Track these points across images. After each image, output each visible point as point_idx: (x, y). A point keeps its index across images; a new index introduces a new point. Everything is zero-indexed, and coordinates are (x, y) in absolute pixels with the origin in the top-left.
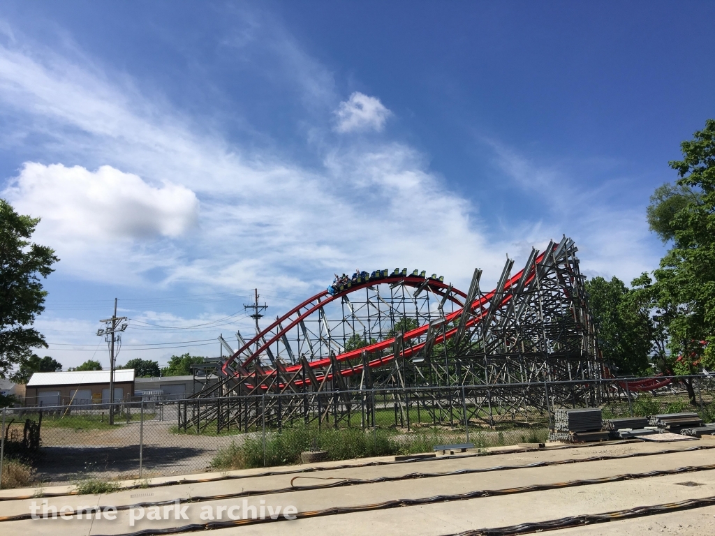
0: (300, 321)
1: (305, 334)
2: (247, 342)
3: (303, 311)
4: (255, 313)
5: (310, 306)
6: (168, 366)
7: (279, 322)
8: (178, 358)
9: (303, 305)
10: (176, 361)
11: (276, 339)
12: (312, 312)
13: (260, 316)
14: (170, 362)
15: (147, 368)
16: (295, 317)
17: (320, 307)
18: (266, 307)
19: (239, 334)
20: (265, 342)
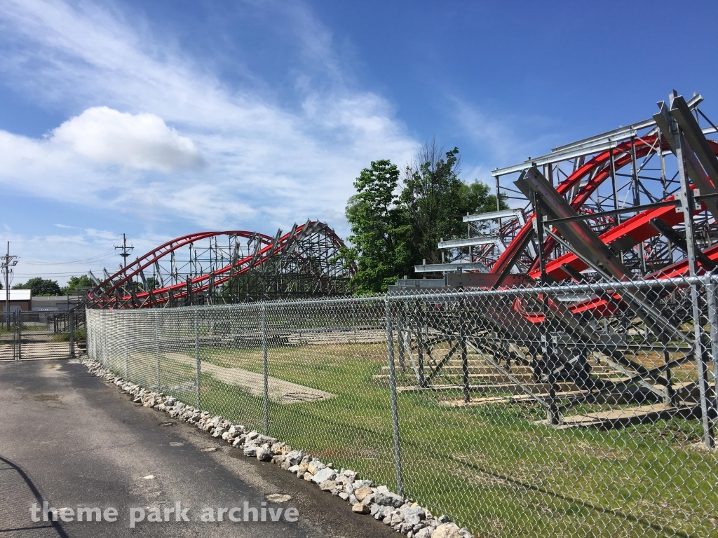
0: (155, 261)
1: (158, 271)
2: (111, 275)
3: (158, 254)
4: (123, 252)
5: (163, 250)
6: (68, 285)
7: (138, 261)
8: (77, 278)
9: (158, 249)
10: (75, 281)
11: (136, 273)
12: (165, 255)
13: (128, 255)
14: (69, 283)
15: (48, 286)
16: (151, 257)
17: (172, 251)
18: (132, 248)
19: (105, 270)
20: (126, 276)
